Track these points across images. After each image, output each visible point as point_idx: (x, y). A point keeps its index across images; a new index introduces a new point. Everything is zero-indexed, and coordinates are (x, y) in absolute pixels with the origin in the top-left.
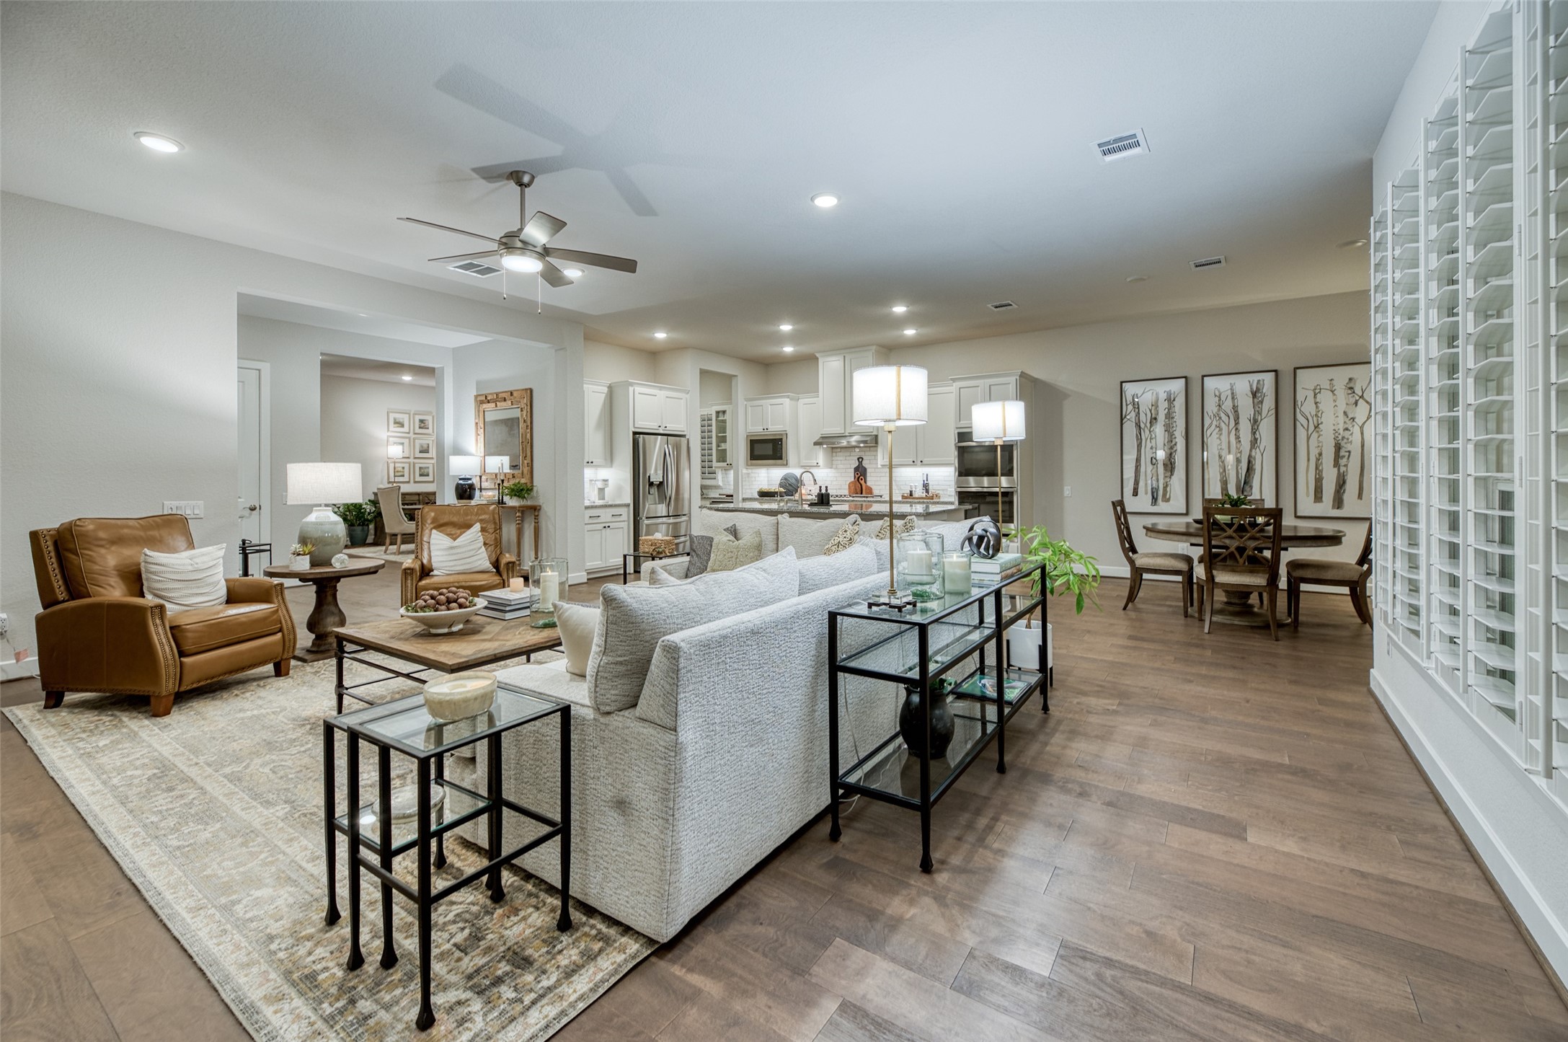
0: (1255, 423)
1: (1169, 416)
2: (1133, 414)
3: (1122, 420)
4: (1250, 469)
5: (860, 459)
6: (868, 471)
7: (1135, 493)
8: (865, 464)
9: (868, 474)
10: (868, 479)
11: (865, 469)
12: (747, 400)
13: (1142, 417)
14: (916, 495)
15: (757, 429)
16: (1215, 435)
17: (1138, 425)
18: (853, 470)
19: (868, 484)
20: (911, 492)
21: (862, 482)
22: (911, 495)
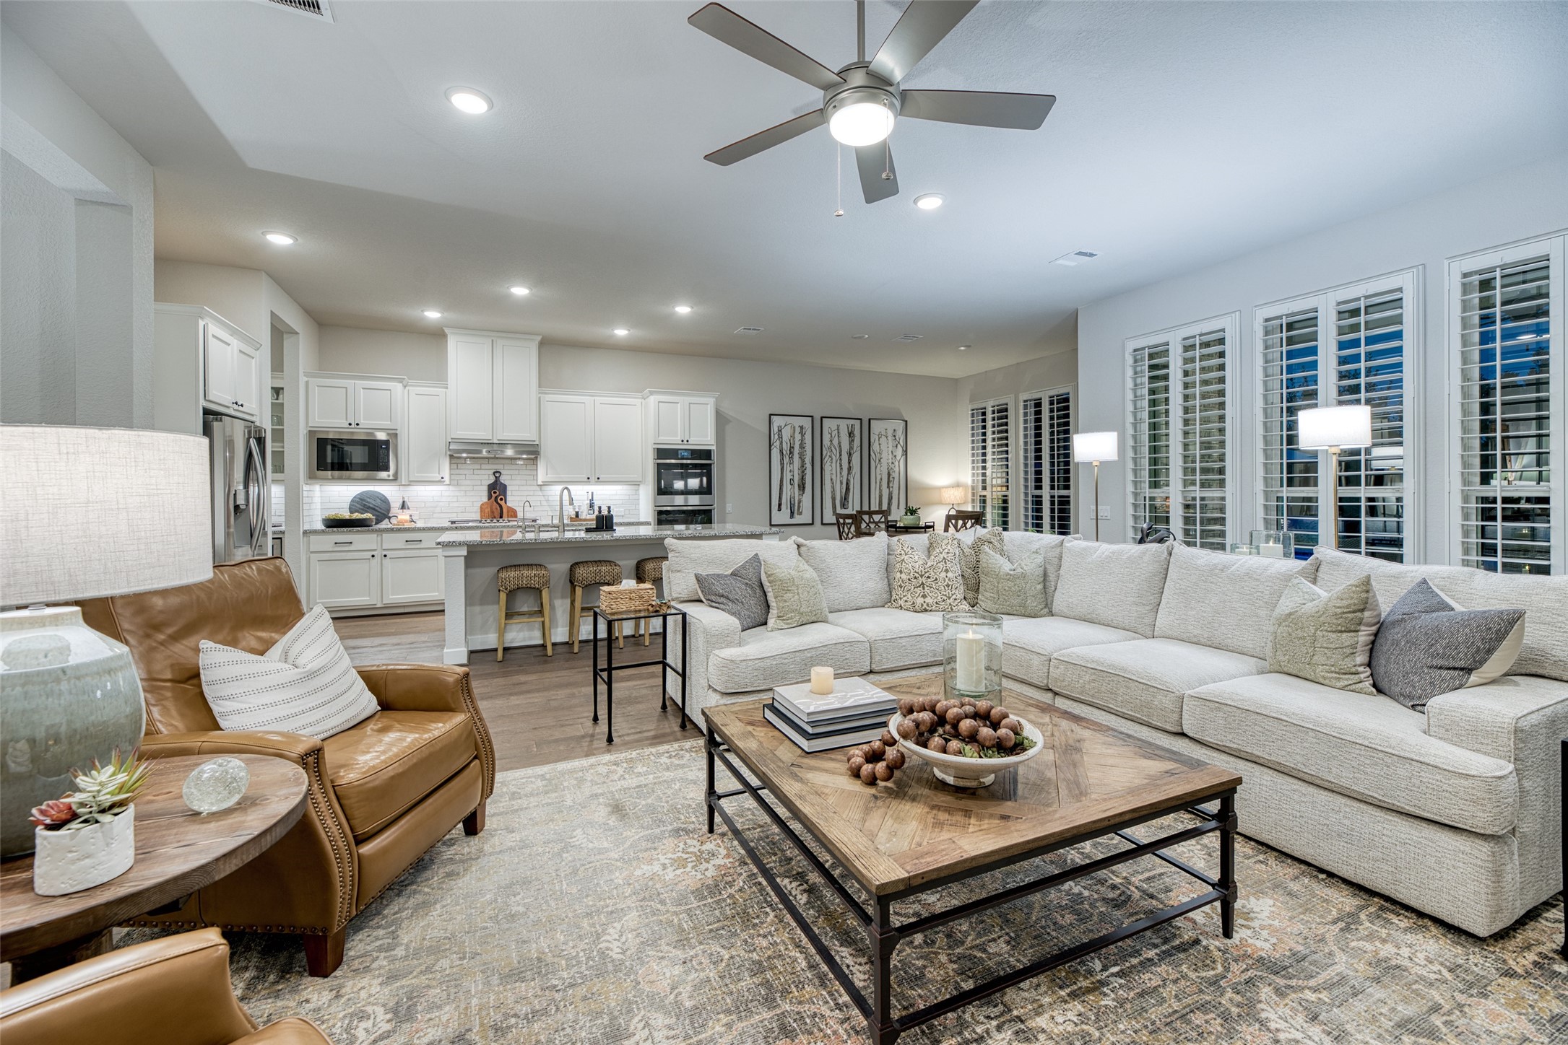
0: (850, 455)
1: (802, 446)
2: (778, 442)
3: (770, 446)
4: (848, 489)
5: (497, 474)
6: (509, 488)
7: (780, 509)
8: (503, 479)
9: (509, 493)
10: (509, 498)
11: (505, 487)
12: (306, 374)
13: (784, 445)
14: (583, 516)
15: (334, 423)
16: (829, 463)
17: (781, 452)
18: (486, 488)
19: (509, 504)
20: (577, 513)
21: (502, 503)
22: (577, 515)
